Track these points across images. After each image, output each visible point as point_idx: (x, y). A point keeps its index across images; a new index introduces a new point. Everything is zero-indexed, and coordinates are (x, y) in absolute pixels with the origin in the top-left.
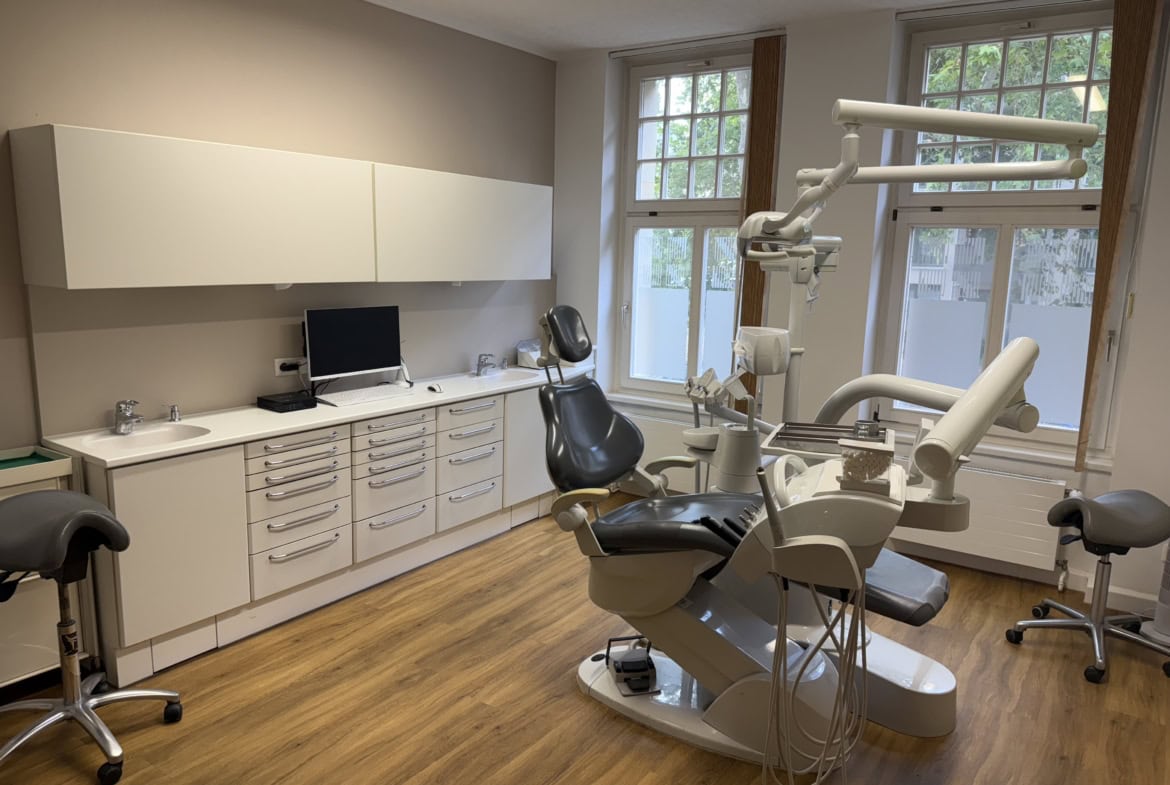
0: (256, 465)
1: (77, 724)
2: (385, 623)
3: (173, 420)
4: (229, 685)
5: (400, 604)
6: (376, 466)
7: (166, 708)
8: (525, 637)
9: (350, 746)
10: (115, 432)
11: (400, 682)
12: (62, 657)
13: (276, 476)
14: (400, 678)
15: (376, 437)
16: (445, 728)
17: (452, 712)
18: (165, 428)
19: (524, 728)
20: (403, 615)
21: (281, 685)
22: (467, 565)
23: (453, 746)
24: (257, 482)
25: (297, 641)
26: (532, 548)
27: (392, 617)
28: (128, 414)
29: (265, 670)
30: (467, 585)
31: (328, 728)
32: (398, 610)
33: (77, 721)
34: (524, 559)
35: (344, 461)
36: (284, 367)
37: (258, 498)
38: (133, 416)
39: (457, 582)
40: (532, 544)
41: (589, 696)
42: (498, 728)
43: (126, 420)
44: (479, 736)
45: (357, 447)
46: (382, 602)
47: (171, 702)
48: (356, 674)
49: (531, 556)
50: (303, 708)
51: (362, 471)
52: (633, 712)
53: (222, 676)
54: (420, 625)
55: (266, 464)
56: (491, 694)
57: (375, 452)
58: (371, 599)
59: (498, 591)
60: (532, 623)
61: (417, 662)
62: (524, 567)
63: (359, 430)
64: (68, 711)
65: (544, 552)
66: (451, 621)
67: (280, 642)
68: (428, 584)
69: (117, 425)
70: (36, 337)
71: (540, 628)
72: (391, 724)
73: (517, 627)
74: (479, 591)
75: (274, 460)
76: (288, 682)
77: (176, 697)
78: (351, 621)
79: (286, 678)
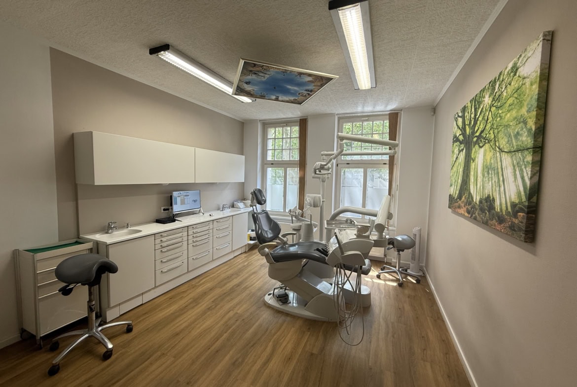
0: (158, 241)
1: (94, 338)
2: (200, 290)
3: (127, 228)
4: (148, 317)
5: (203, 283)
6: (195, 240)
7: (127, 327)
8: (245, 290)
9: (195, 333)
10: (107, 233)
11: (209, 309)
12: (88, 313)
13: (164, 244)
14: (208, 307)
15: (195, 231)
16: (226, 322)
17: (227, 317)
18: (125, 231)
19: (251, 319)
20: (205, 287)
21: (167, 314)
22: (222, 269)
23: (230, 328)
24: (158, 247)
25: (171, 298)
26: (241, 263)
27: (202, 288)
28: (112, 226)
29: (161, 310)
30: (223, 276)
31: (187, 327)
32: (203, 285)
33: (94, 337)
34: (240, 266)
35: (185, 239)
36: (164, 210)
37: (158, 252)
38: (114, 227)
39: (219, 275)
40: (241, 262)
41: (269, 307)
42: (243, 320)
43: (111, 228)
44: (238, 323)
45: (190, 234)
46: (197, 283)
47: (129, 325)
48: (193, 308)
49: (242, 265)
50: (177, 321)
51: (190, 242)
52: (284, 310)
53: (145, 313)
54: (212, 289)
55: (161, 240)
56: (238, 309)
57: (194, 235)
58: (193, 283)
59: (234, 277)
60: (247, 285)
61: (213, 302)
62: (240, 268)
63: (190, 229)
64: (90, 333)
65: (246, 264)
66: (221, 288)
67: (165, 300)
68: (211, 276)
69: (108, 230)
70: (80, 202)
71: (250, 287)
72: (208, 323)
73: (242, 287)
74: (228, 277)
75: (164, 239)
76: (170, 313)
77: (130, 323)
78: (188, 290)
79: (169, 312)
